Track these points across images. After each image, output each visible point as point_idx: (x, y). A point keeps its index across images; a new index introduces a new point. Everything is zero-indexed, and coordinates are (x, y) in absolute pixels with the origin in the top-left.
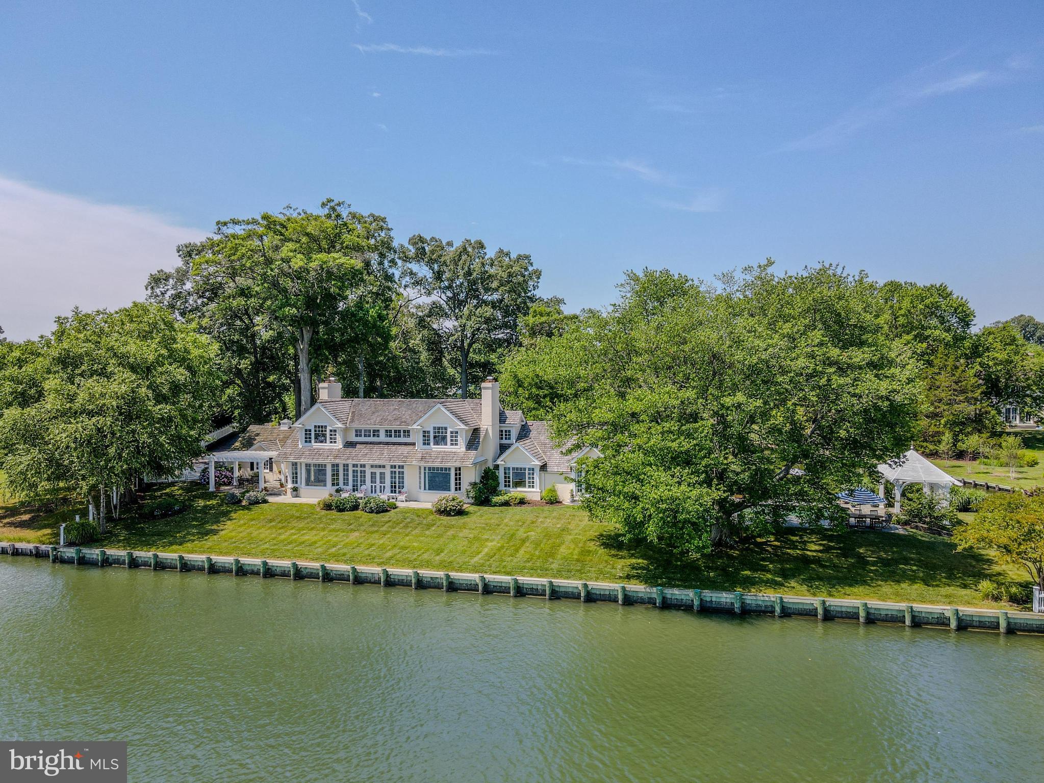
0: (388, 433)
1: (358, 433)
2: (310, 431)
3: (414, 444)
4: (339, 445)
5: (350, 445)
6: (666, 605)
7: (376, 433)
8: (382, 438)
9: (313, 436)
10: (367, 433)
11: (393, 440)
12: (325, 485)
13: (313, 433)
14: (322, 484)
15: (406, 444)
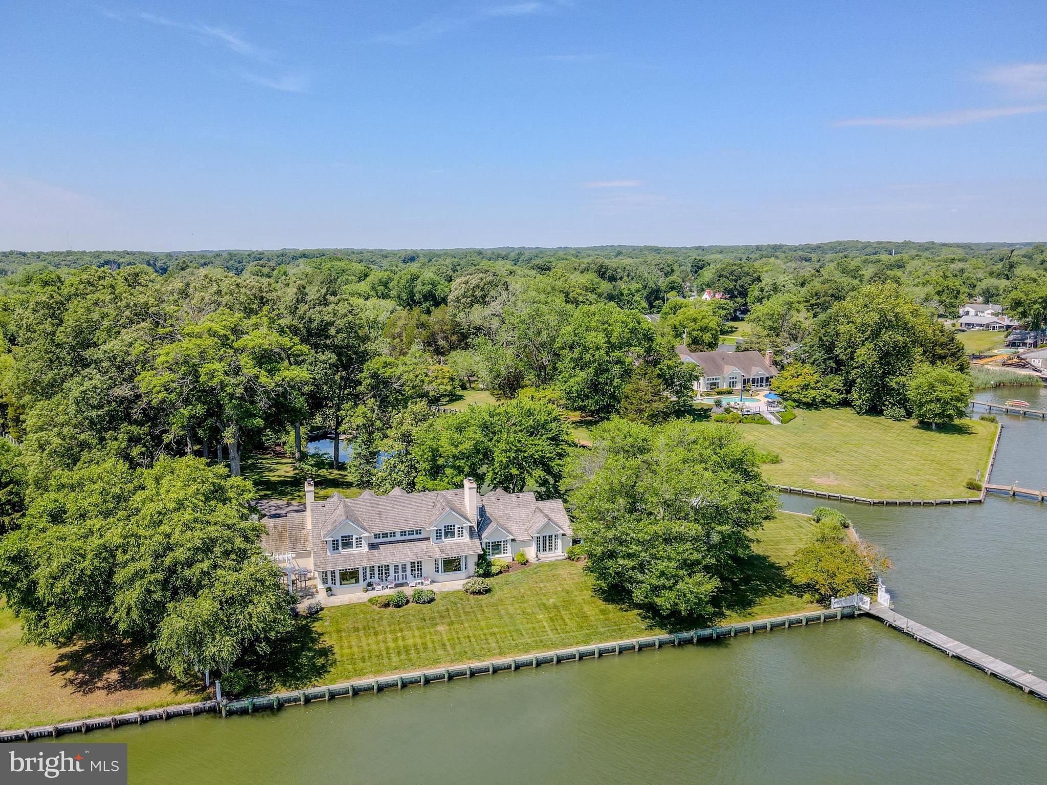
0: (403, 533)
1: (377, 536)
2: (337, 541)
3: (428, 539)
4: (365, 548)
5: (373, 546)
6: (683, 643)
7: (393, 534)
8: (398, 537)
9: (340, 544)
10: (385, 535)
11: (408, 537)
12: (357, 581)
13: (340, 542)
14: (353, 581)
15: (420, 540)
